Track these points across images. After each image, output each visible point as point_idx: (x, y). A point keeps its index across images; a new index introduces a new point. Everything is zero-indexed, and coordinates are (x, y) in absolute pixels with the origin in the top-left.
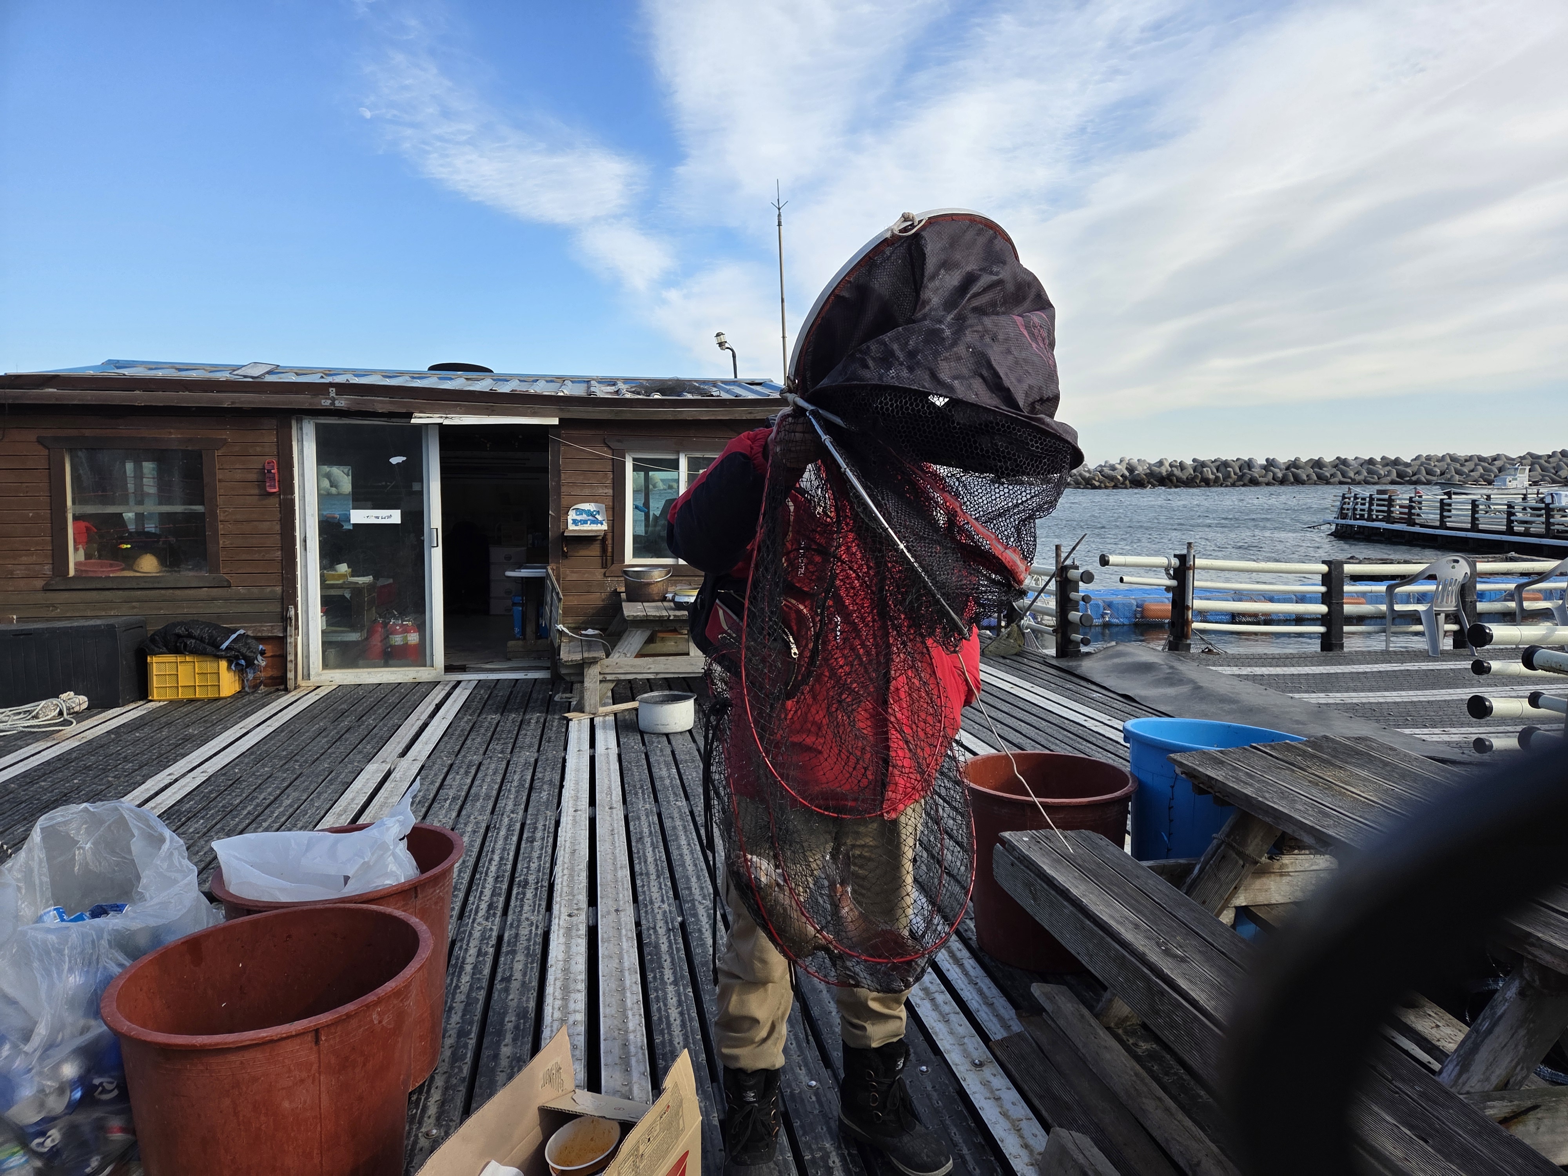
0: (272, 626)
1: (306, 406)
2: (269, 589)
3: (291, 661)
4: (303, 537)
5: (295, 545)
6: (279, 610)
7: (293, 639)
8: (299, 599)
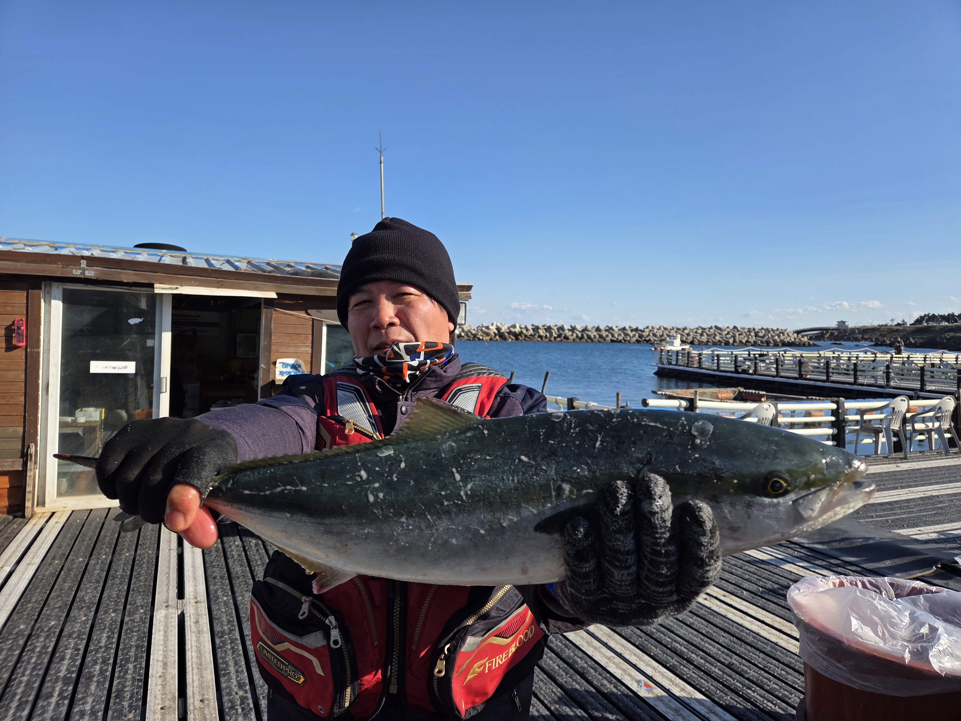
0: (13, 462)
1: (58, 274)
2: (11, 429)
3: (30, 492)
4: (45, 383)
5: (38, 391)
6: (20, 447)
7: (32, 473)
8: (39, 438)
